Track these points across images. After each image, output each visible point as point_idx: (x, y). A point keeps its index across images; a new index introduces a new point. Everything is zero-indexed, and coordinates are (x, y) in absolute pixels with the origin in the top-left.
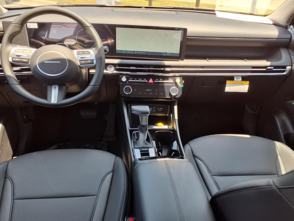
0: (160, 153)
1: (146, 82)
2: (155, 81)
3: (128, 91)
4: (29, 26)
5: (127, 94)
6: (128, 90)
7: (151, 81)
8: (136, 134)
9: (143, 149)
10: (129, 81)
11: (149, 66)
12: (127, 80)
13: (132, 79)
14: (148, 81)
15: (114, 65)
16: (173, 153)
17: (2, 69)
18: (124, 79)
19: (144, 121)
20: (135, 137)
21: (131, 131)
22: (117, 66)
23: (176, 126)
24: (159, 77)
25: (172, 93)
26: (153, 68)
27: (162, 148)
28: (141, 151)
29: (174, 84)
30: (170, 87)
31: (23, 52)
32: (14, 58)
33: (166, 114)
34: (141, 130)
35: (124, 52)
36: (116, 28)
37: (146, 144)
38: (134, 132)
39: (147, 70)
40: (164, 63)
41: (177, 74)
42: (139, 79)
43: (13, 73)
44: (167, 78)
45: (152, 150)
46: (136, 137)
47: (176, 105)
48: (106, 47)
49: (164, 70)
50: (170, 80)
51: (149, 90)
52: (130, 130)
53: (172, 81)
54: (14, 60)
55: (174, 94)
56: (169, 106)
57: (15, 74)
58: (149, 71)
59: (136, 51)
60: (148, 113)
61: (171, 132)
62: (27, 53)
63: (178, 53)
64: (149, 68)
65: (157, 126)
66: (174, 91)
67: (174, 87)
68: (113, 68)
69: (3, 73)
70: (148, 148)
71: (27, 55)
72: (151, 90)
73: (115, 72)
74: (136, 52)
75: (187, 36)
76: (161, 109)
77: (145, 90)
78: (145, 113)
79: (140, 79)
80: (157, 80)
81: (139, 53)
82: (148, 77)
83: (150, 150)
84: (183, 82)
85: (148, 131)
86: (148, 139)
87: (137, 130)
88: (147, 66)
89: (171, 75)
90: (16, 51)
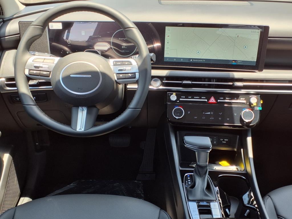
0: (227, 210)
1: (206, 101)
2: (219, 101)
3: (178, 114)
4: (52, 27)
5: (177, 118)
6: (179, 112)
7: (212, 100)
8: (189, 178)
9: (201, 204)
10: (181, 99)
11: (210, 79)
12: (178, 98)
13: (184, 97)
14: (208, 100)
15: (161, 78)
16: (248, 211)
17: (15, 82)
18: (173, 97)
19: (203, 159)
20: (188, 182)
21: (183, 173)
22: (165, 79)
23: (251, 168)
24: (224, 95)
25: (245, 119)
26: (216, 82)
27: (230, 203)
28: (199, 206)
29: (247, 105)
30: (241, 109)
31: (43, 62)
32: (31, 70)
33: (234, 147)
34: (197, 172)
35: (175, 60)
36: (166, 27)
37: (206, 195)
38: (186, 174)
39: (206, 85)
40: (234, 75)
41: (252, 91)
42: (195, 97)
43: (27, 88)
44: (237, 96)
45: (215, 205)
46: (190, 183)
47: (249, 136)
48: (152, 54)
49: (233, 85)
50: (241, 99)
51: (209, 113)
52: (181, 171)
53: (245, 101)
54: (32, 73)
55: (247, 121)
56: (238, 136)
57: (30, 89)
58: (209, 86)
59: (193, 59)
60: (209, 148)
61: (244, 177)
62: (48, 64)
63: (254, 62)
64: (211, 82)
65: (220, 165)
66: (247, 115)
67: (247, 110)
68: (159, 83)
69: (16, 88)
70: (209, 201)
71: (48, 66)
72: (212, 113)
73: (161, 87)
74: (191, 60)
75: (269, 36)
76: (226, 140)
77: (204, 113)
78: (204, 148)
79: (197, 97)
80: (221, 98)
81: (197, 60)
82: (208, 95)
83: (212, 204)
84: (262, 102)
85: (209, 175)
86: (208, 188)
87: (192, 172)
88: (207, 79)
89: (243, 91)
90: (35, 61)
